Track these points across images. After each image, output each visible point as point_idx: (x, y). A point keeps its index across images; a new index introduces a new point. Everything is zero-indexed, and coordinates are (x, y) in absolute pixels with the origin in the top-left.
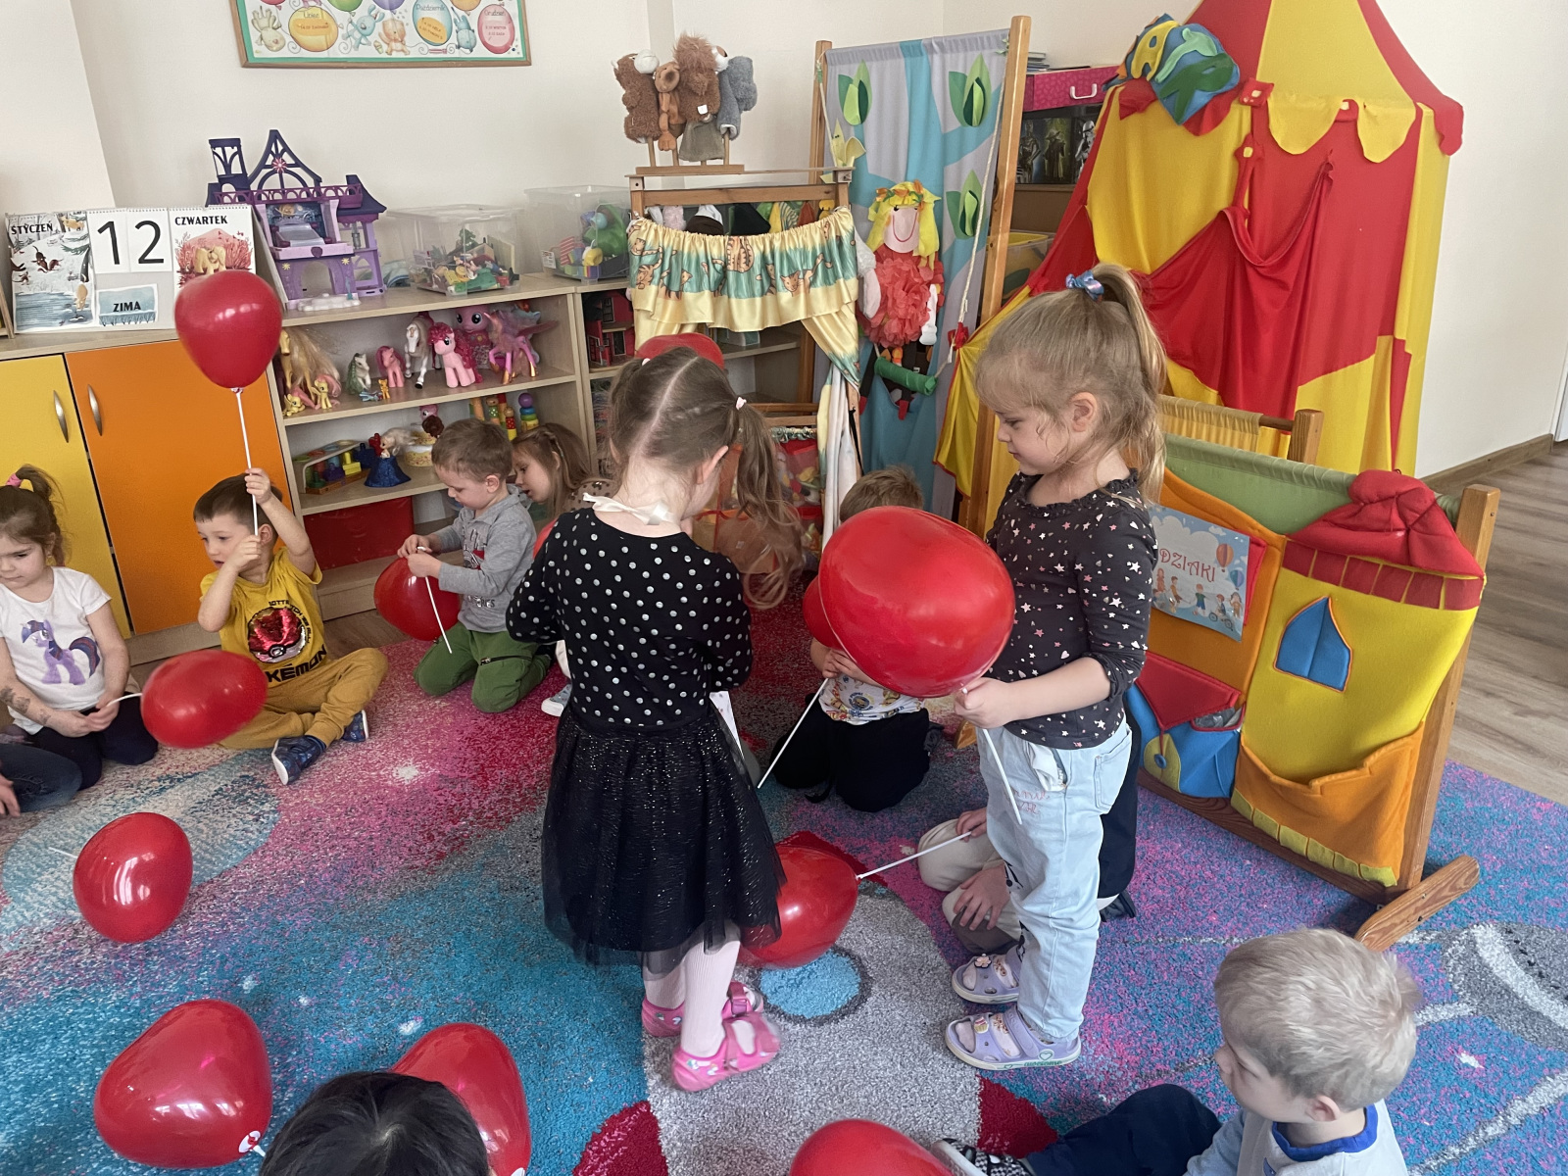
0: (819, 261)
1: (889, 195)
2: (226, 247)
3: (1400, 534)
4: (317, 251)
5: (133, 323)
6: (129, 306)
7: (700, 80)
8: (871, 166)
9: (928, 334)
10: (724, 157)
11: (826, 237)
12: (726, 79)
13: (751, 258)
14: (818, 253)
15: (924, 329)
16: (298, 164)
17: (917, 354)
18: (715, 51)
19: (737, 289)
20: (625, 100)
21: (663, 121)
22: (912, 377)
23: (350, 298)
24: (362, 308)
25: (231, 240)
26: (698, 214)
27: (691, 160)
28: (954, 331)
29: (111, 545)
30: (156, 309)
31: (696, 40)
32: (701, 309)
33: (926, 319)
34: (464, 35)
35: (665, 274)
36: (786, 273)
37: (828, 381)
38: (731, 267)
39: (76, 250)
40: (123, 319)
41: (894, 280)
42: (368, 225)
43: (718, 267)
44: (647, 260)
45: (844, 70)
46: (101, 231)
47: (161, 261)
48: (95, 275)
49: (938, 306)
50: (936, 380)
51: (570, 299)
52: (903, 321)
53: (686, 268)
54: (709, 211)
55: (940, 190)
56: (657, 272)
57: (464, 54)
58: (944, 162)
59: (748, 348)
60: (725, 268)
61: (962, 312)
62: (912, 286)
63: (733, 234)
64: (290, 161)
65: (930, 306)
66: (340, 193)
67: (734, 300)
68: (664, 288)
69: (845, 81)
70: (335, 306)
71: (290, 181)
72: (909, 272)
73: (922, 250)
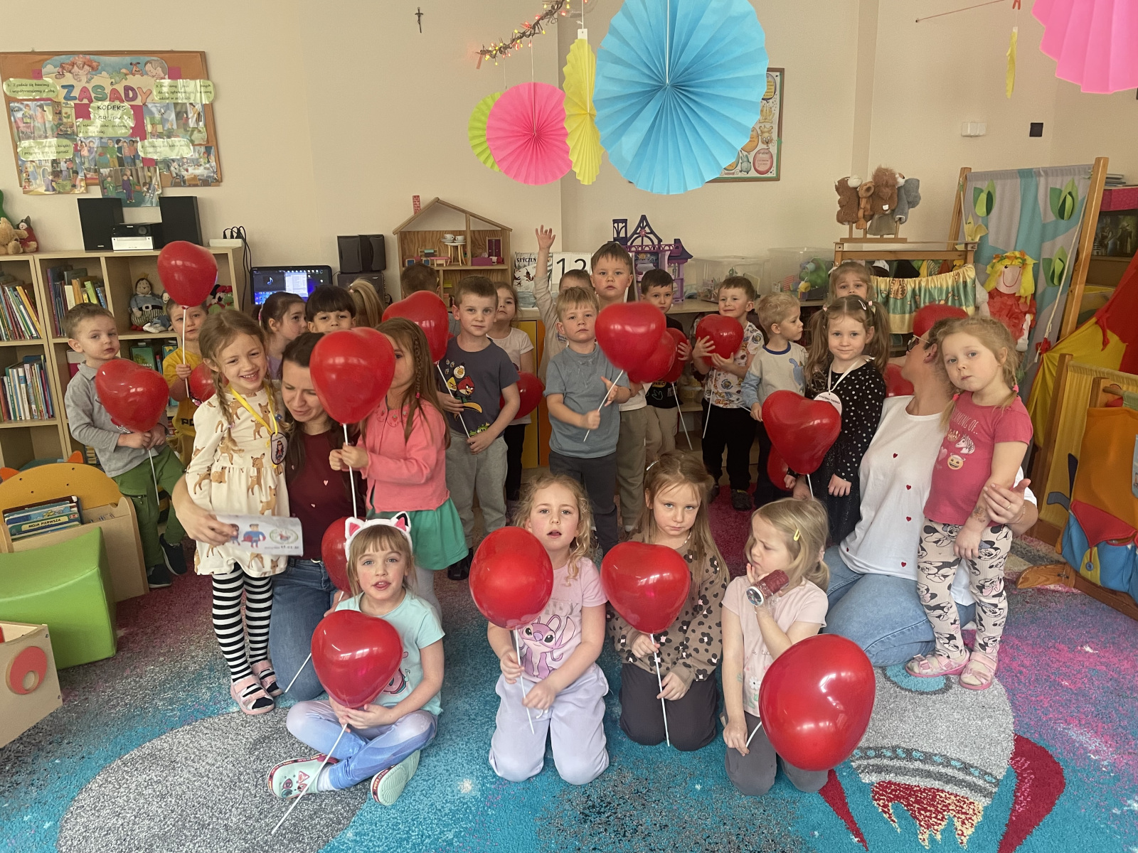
0: (950, 294)
7: (887, 191)
8: (991, 240)
10: (896, 234)
11: (956, 281)
12: (903, 192)
13: (906, 292)
14: (950, 290)
16: (652, 232)
18: (897, 176)
19: (894, 309)
20: (840, 202)
21: (861, 213)
26: (875, 265)
27: (874, 235)
28: (1040, 343)
31: (887, 170)
34: (745, 165)
36: (927, 301)
38: (892, 296)
42: (683, 265)
43: (884, 295)
45: (978, 185)
46: (558, 263)
49: (1030, 327)
50: (1025, 373)
54: (882, 264)
55: (1038, 257)
57: (744, 175)
58: (1042, 240)
60: (888, 297)
61: (1048, 331)
63: (896, 276)
64: (648, 230)
65: (1024, 327)
66: (671, 248)
69: (978, 191)
71: (647, 242)
72: (1012, 305)
73: (1022, 292)
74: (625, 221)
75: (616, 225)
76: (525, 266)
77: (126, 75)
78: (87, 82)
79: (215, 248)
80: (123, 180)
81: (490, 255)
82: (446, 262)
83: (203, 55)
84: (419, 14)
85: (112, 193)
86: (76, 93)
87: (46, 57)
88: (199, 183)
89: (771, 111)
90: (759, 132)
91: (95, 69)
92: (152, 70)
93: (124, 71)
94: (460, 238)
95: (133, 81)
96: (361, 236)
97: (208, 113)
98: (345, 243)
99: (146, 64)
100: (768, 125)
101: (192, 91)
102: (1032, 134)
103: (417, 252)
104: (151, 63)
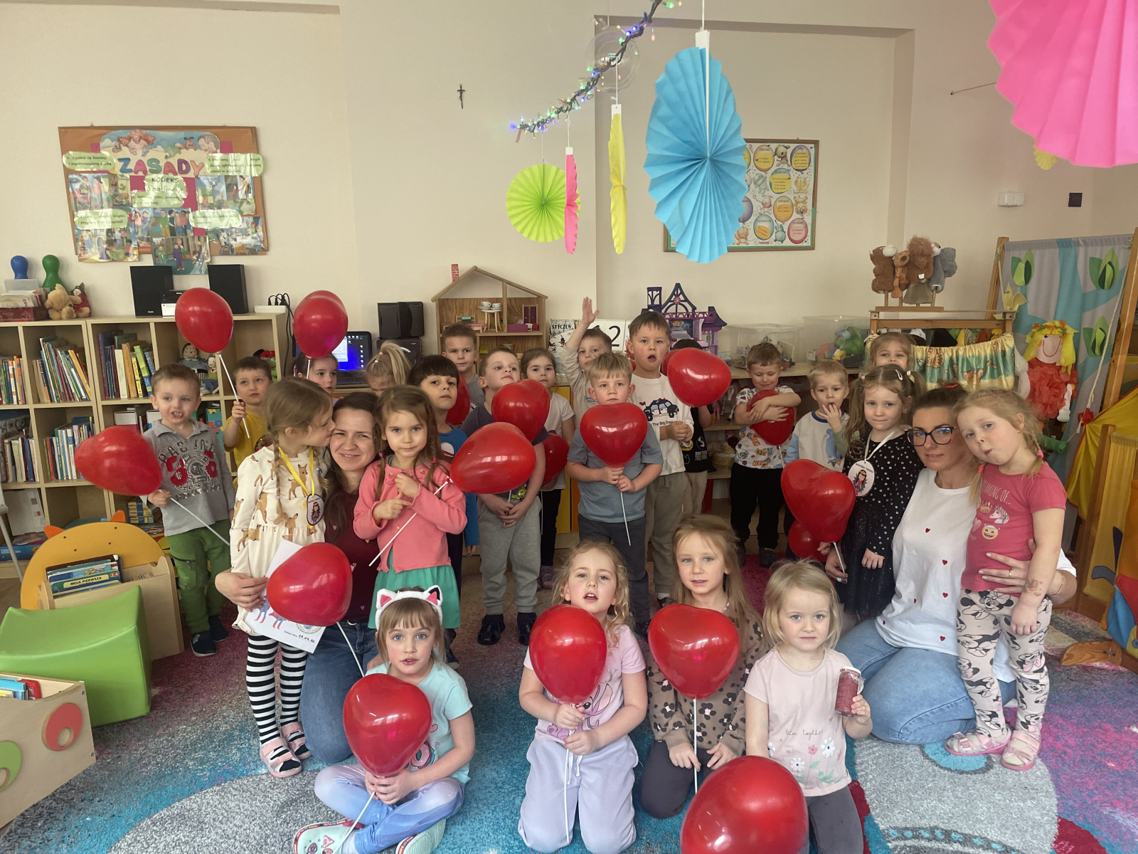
0: (988, 364)
1: (1042, 328)
7: (922, 261)
8: (1030, 310)
9: (1064, 414)
10: (932, 302)
11: (995, 351)
12: (939, 261)
13: (943, 360)
14: (989, 360)
15: (1061, 411)
16: (686, 300)
17: (1055, 427)
18: (933, 245)
20: (875, 271)
21: (896, 282)
22: (1050, 441)
26: (911, 333)
27: (910, 303)
28: (1082, 414)
31: (922, 239)
33: (1063, 405)
34: (780, 234)
36: (965, 370)
38: (929, 364)
41: (1041, 380)
42: (715, 333)
43: (920, 364)
45: (1016, 254)
49: (1072, 397)
50: (1067, 444)
52: (1045, 405)
54: (918, 332)
55: (1079, 325)
57: (778, 244)
58: (1083, 309)
60: (925, 365)
61: (1090, 401)
62: (1054, 384)
63: (934, 344)
64: (682, 298)
65: (1066, 397)
66: (705, 316)
71: (681, 309)
72: (1052, 375)
73: (1063, 362)
74: (659, 289)
75: (650, 293)
76: (560, 333)
77: (180, 148)
78: (143, 156)
79: (259, 314)
80: (174, 249)
81: (526, 321)
82: (483, 329)
83: (253, 130)
84: (461, 91)
85: (163, 261)
86: (132, 166)
87: (104, 131)
88: (247, 251)
89: (805, 182)
90: (794, 202)
91: (150, 143)
92: (205, 144)
93: (178, 145)
94: (497, 305)
95: (187, 155)
96: (401, 304)
97: (257, 186)
98: (383, 308)
99: (199, 139)
100: (803, 196)
101: (242, 164)
102: (1070, 205)
103: (455, 318)
104: (203, 137)
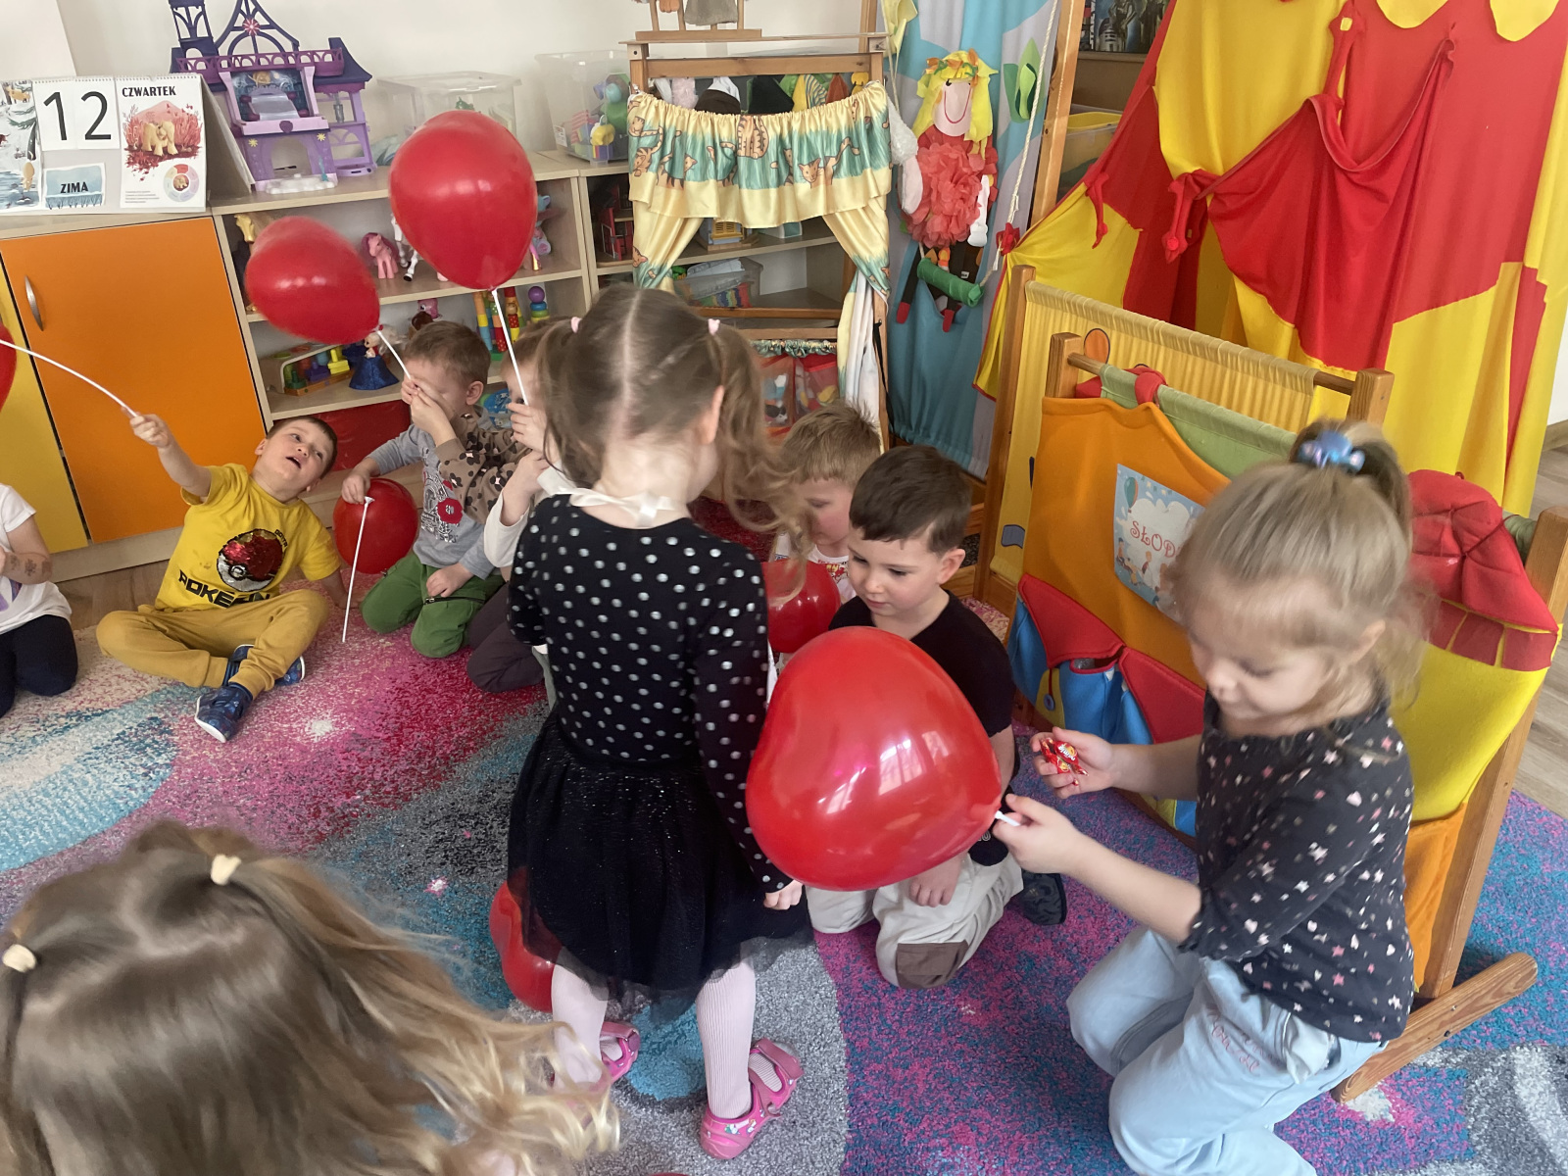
0: (844, 146)
1: (941, 66)
2: (175, 122)
3: (1452, 561)
4: (286, 126)
5: (79, 206)
6: (75, 187)
8: (924, 31)
9: (978, 234)
10: (739, 20)
11: (853, 118)
13: (765, 142)
14: (844, 136)
15: (974, 228)
16: (272, 25)
17: (965, 258)
19: (748, 179)
22: (957, 285)
23: (324, 179)
24: (337, 190)
25: (180, 114)
26: (712, 87)
27: (698, 24)
28: (1004, 231)
29: (60, 448)
30: (103, 191)
32: (706, 201)
33: (975, 215)
35: (666, 159)
36: (805, 161)
37: (852, 288)
38: (742, 152)
39: (22, 124)
40: (72, 202)
41: (939, 170)
42: (354, 95)
43: (728, 152)
44: (646, 141)
46: (47, 103)
47: (108, 137)
48: (42, 152)
49: (989, 201)
50: (982, 289)
51: (574, 184)
52: (949, 218)
53: (690, 152)
54: (724, 85)
55: (997, 62)
56: (656, 157)
58: (1003, 28)
59: (787, 241)
60: (735, 154)
61: (1012, 212)
62: (960, 177)
63: (751, 112)
64: (263, 22)
65: (980, 201)
66: (316, 59)
67: (745, 191)
68: (666, 175)
70: (306, 189)
73: (973, 133)
75: (181, 10)
